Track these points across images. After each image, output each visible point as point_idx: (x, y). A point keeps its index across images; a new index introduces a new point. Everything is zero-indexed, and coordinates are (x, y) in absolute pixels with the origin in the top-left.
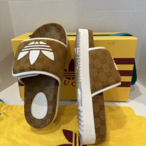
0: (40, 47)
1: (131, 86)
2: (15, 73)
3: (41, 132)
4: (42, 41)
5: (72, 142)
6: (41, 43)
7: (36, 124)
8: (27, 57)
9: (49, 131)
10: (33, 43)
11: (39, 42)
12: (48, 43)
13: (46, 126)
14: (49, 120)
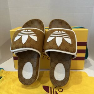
0: (28, 33)
1: (85, 60)
2: (12, 49)
3: (29, 88)
4: (30, 30)
5: (49, 93)
6: (29, 31)
7: (26, 83)
8: (20, 40)
9: (34, 87)
10: (24, 31)
11: (28, 30)
12: (33, 31)
13: (32, 83)
14: (34, 80)
